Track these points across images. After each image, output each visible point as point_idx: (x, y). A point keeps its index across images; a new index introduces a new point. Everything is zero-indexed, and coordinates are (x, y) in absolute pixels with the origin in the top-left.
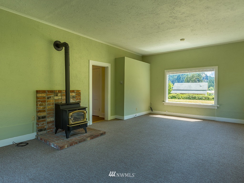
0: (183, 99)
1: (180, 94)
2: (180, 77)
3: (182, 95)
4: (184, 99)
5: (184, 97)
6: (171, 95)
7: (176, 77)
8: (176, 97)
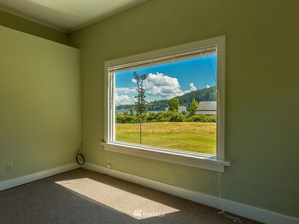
0: (209, 122)
1: (205, 116)
2: (209, 95)
3: (208, 117)
4: (211, 122)
5: (211, 120)
6: (194, 117)
7: (205, 95)
8: (200, 120)
